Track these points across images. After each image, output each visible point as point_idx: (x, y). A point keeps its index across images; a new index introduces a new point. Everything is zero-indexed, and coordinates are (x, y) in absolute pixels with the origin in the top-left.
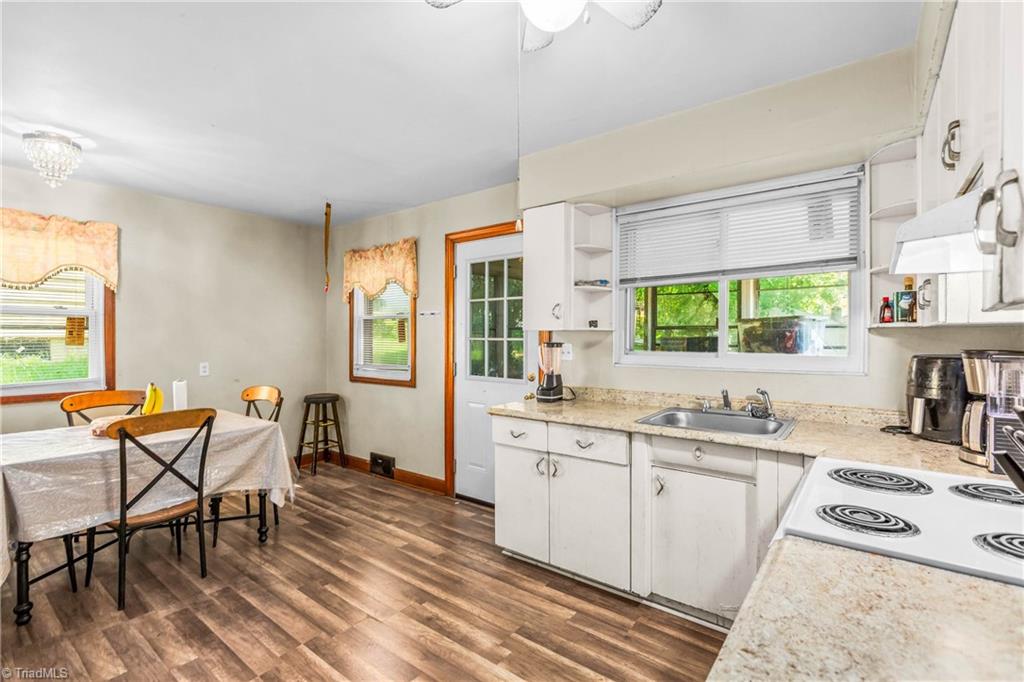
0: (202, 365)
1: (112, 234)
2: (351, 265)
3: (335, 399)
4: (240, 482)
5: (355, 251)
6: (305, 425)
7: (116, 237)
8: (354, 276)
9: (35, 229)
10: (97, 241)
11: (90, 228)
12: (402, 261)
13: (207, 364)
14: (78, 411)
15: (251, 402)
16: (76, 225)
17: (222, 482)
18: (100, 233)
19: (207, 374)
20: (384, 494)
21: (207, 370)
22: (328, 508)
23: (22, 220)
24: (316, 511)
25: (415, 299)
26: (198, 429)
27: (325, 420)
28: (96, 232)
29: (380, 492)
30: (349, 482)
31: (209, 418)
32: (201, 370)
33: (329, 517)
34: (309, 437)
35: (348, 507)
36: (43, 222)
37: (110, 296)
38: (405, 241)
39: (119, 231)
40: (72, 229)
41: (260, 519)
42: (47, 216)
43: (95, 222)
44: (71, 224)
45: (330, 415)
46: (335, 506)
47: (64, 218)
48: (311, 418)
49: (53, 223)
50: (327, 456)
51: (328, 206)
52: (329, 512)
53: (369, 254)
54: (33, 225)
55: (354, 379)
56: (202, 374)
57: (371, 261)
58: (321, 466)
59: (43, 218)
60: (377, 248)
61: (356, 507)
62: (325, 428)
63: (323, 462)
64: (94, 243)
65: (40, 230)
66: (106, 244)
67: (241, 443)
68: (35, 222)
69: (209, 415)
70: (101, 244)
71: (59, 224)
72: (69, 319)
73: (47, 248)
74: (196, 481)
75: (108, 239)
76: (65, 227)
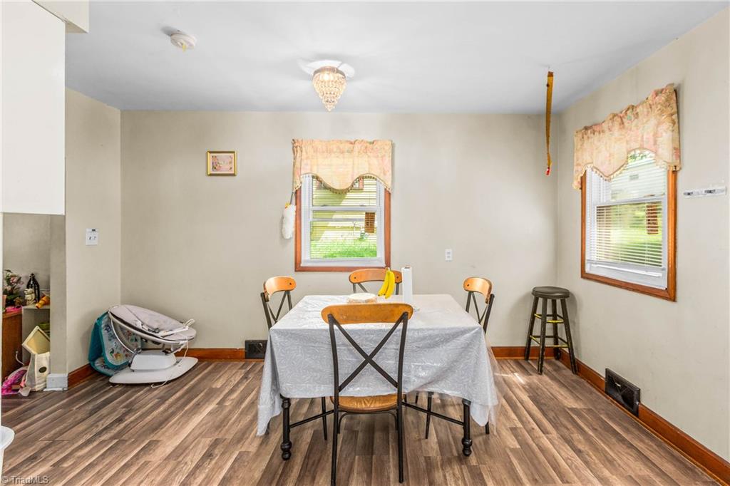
0: (447, 251)
1: (388, 148)
2: (582, 145)
3: (566, 295)
4: (442, 384)
5: (586, 128)
6: (533, 318)
7: (390, 150)
8: (586, 157)
9: (348, 152)
11: (376, 146)
12: (653, 122)
14: (359, 283)
15: (471, 293)
16: (368, 144)
17: (424, 381)
18: (381, 149)
19: (451, 259)
20: (622, 440)
21: (451, 255)
22: (545, 432)
23: (341, 146)
24: (530, 431)
25: (675, 172)
26: (394, 324)
27: (555, 316)
28: (379, 148)
29: (616, 434)
30: (577, 398)
31: (404, 314)
32: (446, 255)
33: (542, 450)
34: (537, 330)
35: (569, 442)
36: (351, 145)
37: (388, 195)
38: (658, 93)
39: (393, 146)
40: (366, 147)
41: (464, 428)
42: (353, 141)
43: (378, 141)
44: (365, 145)
45: (559, 311)
46: (554, 434)
47: (362, 141)
48: (539, 311)
49: (357, 147)
50: (557, 353)
51: (551, 75)
52: (545, 441)
53: (605, 126)
54: (346, 149)
55: (585, 276)
56: (447, 259)
57: (607, 133)
58: (550, 363)
59: (351, 143)
60: (615, 115)
61: (580, 447)
62: (555, 326)
63: (553, 359)
64: (378, 156)
65: (350, 152)
66: (384, 156)
67: (442, 342)
68: (347, 147)
69: (404, 311)
70: (382, 157)
71: (360, 146)
72: (366, 213)
73: (354, 164)
74: (395, 377)
75: (386, 152)
76: (363, 148)
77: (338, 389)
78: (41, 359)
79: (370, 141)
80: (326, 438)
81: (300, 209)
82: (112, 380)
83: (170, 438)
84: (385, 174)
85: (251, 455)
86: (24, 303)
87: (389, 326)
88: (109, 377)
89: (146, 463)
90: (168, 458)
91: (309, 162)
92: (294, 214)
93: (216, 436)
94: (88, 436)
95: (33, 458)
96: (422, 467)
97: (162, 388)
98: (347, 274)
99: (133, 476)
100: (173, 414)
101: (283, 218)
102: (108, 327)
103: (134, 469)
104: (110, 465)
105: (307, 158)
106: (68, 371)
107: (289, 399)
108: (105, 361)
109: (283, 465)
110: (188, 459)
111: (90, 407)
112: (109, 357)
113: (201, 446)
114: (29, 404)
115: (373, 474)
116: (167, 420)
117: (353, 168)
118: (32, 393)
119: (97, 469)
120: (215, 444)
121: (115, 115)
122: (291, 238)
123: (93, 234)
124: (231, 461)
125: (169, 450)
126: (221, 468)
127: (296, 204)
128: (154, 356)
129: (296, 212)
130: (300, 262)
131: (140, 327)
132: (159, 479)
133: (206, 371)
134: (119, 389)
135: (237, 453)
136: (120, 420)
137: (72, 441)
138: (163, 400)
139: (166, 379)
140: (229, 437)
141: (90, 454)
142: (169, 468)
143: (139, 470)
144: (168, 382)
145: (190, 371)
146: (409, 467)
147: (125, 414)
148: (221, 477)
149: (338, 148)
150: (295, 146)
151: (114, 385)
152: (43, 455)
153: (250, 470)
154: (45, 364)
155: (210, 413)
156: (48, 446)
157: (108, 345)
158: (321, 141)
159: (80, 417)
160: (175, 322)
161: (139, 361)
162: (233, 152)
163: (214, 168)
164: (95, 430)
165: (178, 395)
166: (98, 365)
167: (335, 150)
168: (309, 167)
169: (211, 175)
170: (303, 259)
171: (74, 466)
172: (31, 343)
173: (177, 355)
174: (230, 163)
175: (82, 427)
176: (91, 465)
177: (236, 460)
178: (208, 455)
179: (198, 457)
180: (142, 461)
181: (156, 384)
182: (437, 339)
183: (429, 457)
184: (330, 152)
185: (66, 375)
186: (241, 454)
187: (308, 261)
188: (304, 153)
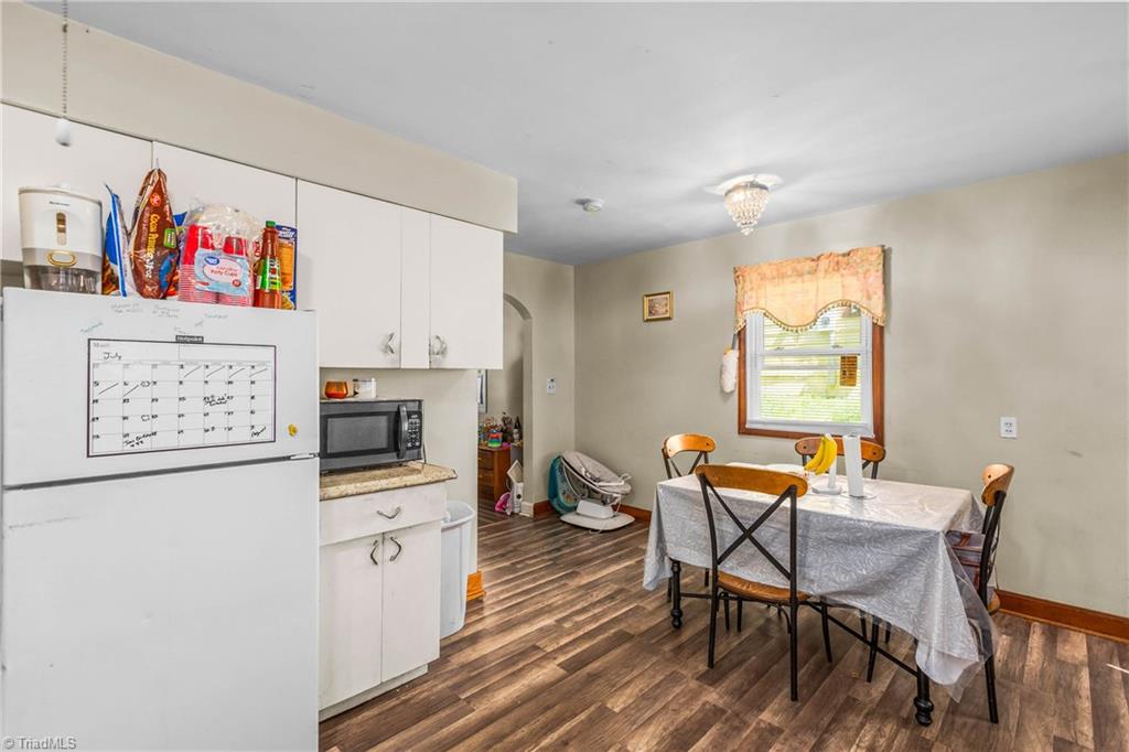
0: (1004, 420)
1: (876, 257)
7: (880, 261)
9: (809, 273)
10: (860, 270)
11: (855, 258)
13: (1013, 420)
16: (840, 258)
18: (862, 261)
19: (1013, 434)
21: (1014, 428)
23: (799, 267)
28: (859, 261)
31: (792, 487)
32: (1003, 428)
36: (814, 264)
37: (879, 332)
39: (886, 254)
40: (838, 263)
42: (815, 256)
43: (857, 250)
44: (836, 259)
47: (831, 254)
49: (824, 263)
54: (807, 268)
56: (1005, 434)
59: (813, 260)
64: (857, 273)
65: (813, 272)
66: (868, 270)
67: (869, 541)
68: (808, 265)
69: (790, 484)
70: (865, 273)
71: (827, 261)
72: (843, 358)
73: (818, 290)
74: (787, 567)
75: (871, 265)
76: (832, 264)
77: (717, 561)
78: (518, 488)
79: (841, 252)
80: (728, 628)
81: (745, 356)
82: (564, 518)
83: (588, 574)
84: (869, 298)
85: (646, 611)
86: (513, 441)
87: (770, 499)
88: (561, 515)
89: (565, 585)
90: (581, 587)
91: (754, 294)
92: (737, 361)
93: (623, 585)
94: (535, 553)
95: (503, 555)
96: (835, 701)
97: (597, 534)
98: (794, 442)
99: (554, 589)
100: (597, 558)
101: (722, 366)
102: (561, 471)
103: (556, 585)
104: (543, 577)
105: (752, 289)
106: (534, 502)
107: (678, 563)
108: (559, 500)
109: (670, 631)
110: (595, 593)
111: (543, 534)
112: (562, 498)
113: (608, 588)
114: (509, 520)
115: (763, 679)
116: (591, 560)
117: (817, 295)
118: (513, 513)
119: (536, 575)
120: (621, 591)
121: (570, 271)
122: (732, 392)
123: (552, 384)
124: (627, 609)
125: (584, 582)
126: (617, 610)
127: (740, 348)
128: (595, 505)
129: (739, 358)
130: (745, 423)
131: (583, 474)
132: (570, 598)
133: (639, 532)
134: (566, 527)
135: (635, 605)
136: (558, 550)
137: (526, 553)
138: (594, 544)
139: (601, 528)
140: (634, 591)
141: (534, 565)
142: (578, 594)
143: (558, 587)
144: (604, 532)
145: (623, 527)
146: (817, 693)
147: (563, 547)
148: (614, 616)
149: (794, 270)
150: (738, 276)
151: (564, 522)
152: (509, 555)
153: (639, 621)
154: (520, 493)
155: (627, 567)
156: (511, 551)
157: (562, 487)
158: (770, 264)
159: (535, 538)
160: (614, 475)
161: (585, 506)
162: (668, 293)
163: (650, 312)
164: (542, 551)
165: (607, 544)
166: (555, 503)
167: (789, 273)
168: (754, 300)
169: (648, 320)
170: (749, 418)
171: (523, 569)
172: (512, 473)
173: (614, 508)
174: (666, 305)
175: (534, 546)
176: (532, 572)
177: (630, 610)
178: (611, 597)
179: (602, 596)
180: (563, 582)
181: (593, 530)
182: (859, 534)
183: (855, 700)
184: (782, 276)
185: (532, 505)
186: (637, 607)
187: (753, 422)
188: (748, 283)
